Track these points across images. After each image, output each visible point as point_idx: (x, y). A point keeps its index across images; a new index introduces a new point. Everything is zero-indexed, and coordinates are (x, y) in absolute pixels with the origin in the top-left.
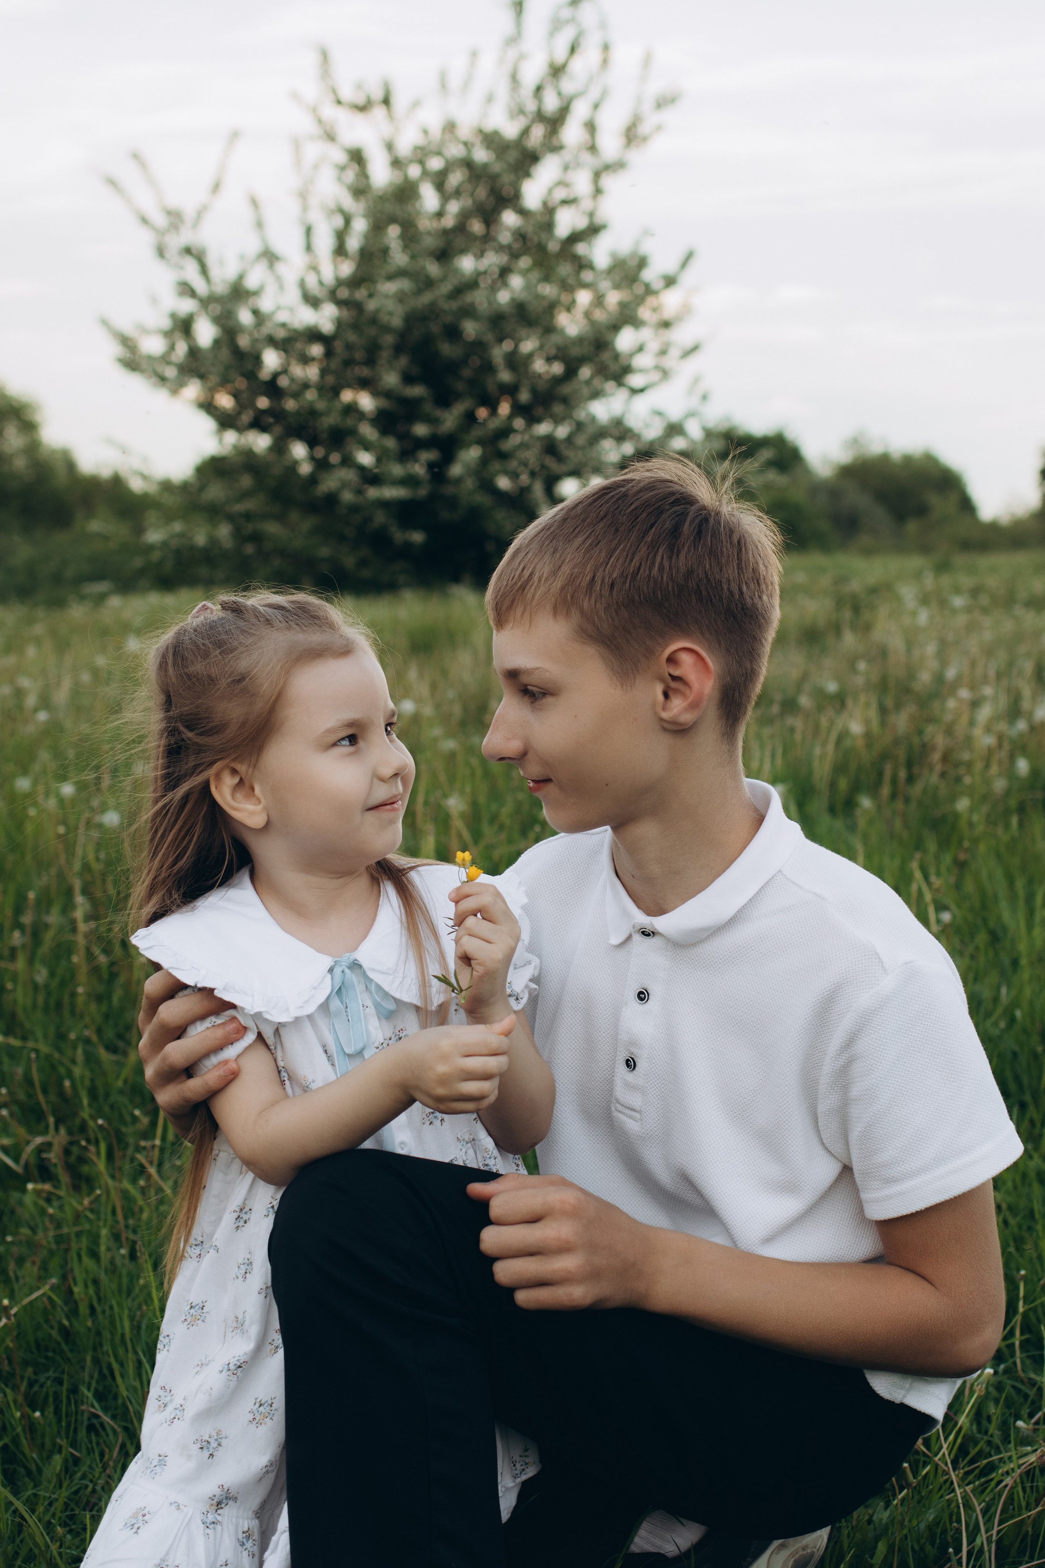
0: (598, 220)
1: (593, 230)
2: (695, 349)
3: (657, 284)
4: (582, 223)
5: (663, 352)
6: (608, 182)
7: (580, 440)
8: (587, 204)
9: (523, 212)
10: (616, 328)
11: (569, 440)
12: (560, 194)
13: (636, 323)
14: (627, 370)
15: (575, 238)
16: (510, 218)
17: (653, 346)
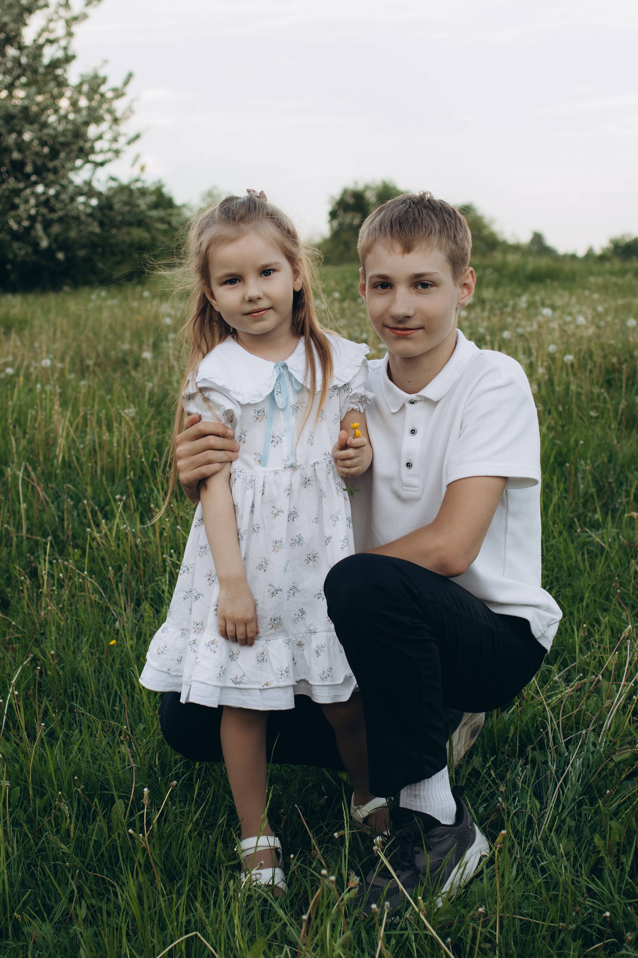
0: (70, 53)
1: (68, 59)
2: (137, 137)
3: (109, 95)
4: (60, 54)
5: (115, 140)
6: (76, 28)
7: (64, 197)
8: (63, 43)
9: (21, 48)
10: (87, 124)
11: (57, 196)
12: (46, 35)
13: (98, 120)
14: (92, 150)
15: (55, 64)
16: (11, 51)
17: (108, 136)
